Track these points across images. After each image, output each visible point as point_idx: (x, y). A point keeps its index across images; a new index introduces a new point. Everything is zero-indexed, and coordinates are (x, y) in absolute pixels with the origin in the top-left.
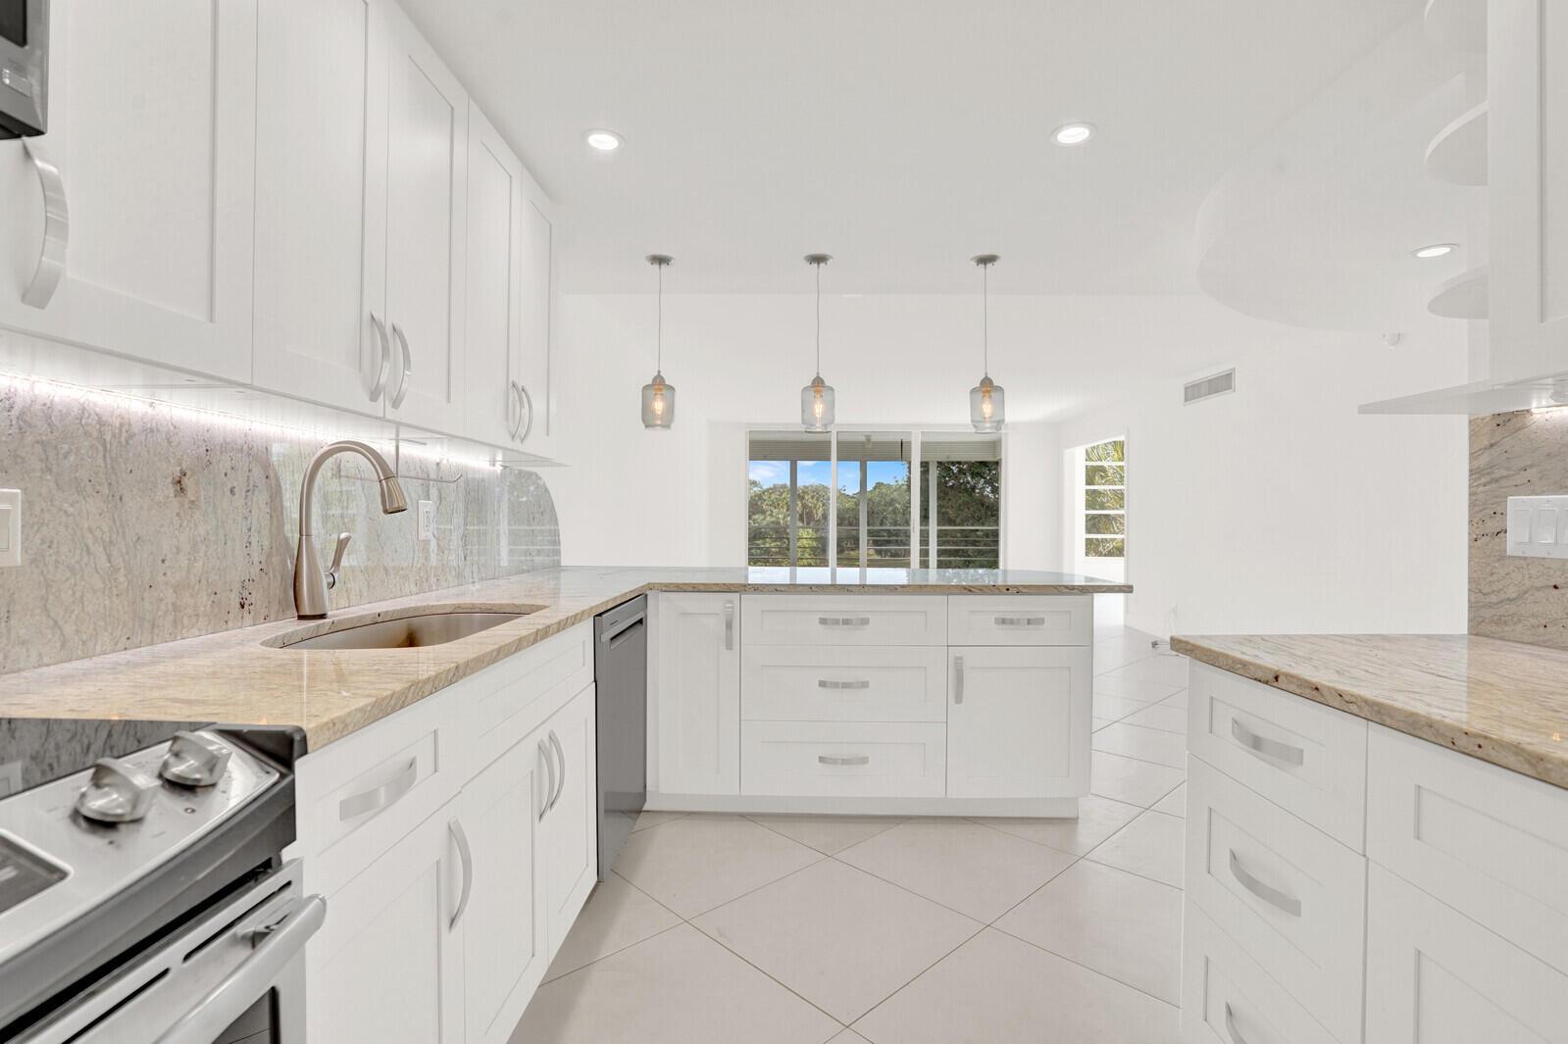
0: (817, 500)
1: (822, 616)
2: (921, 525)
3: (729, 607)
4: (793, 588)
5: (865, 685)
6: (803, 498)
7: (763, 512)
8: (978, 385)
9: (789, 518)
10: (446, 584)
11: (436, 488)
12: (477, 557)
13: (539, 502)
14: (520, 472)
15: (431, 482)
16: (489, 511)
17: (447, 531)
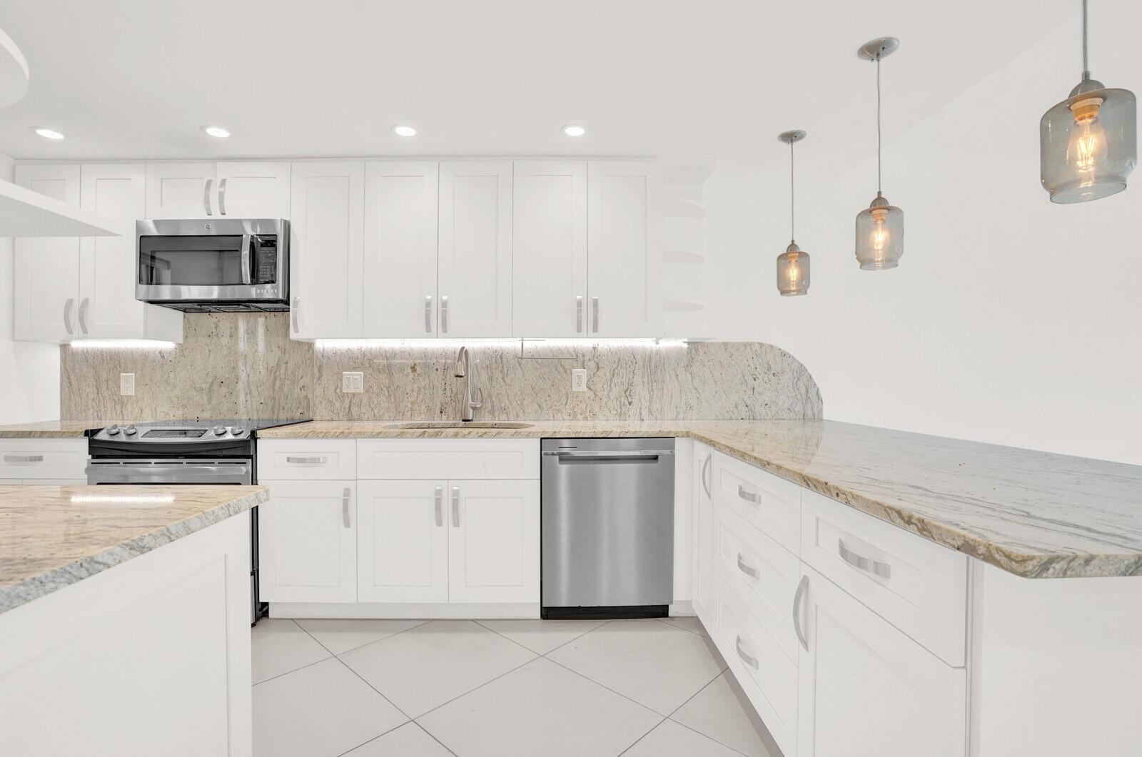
10: (604, 418)
11: (593, 362)
12: (649, 404)
13: (766, 366)
14: (725, 344)
15: (587, 358)
16: (667, 374)
17: (605, 387)
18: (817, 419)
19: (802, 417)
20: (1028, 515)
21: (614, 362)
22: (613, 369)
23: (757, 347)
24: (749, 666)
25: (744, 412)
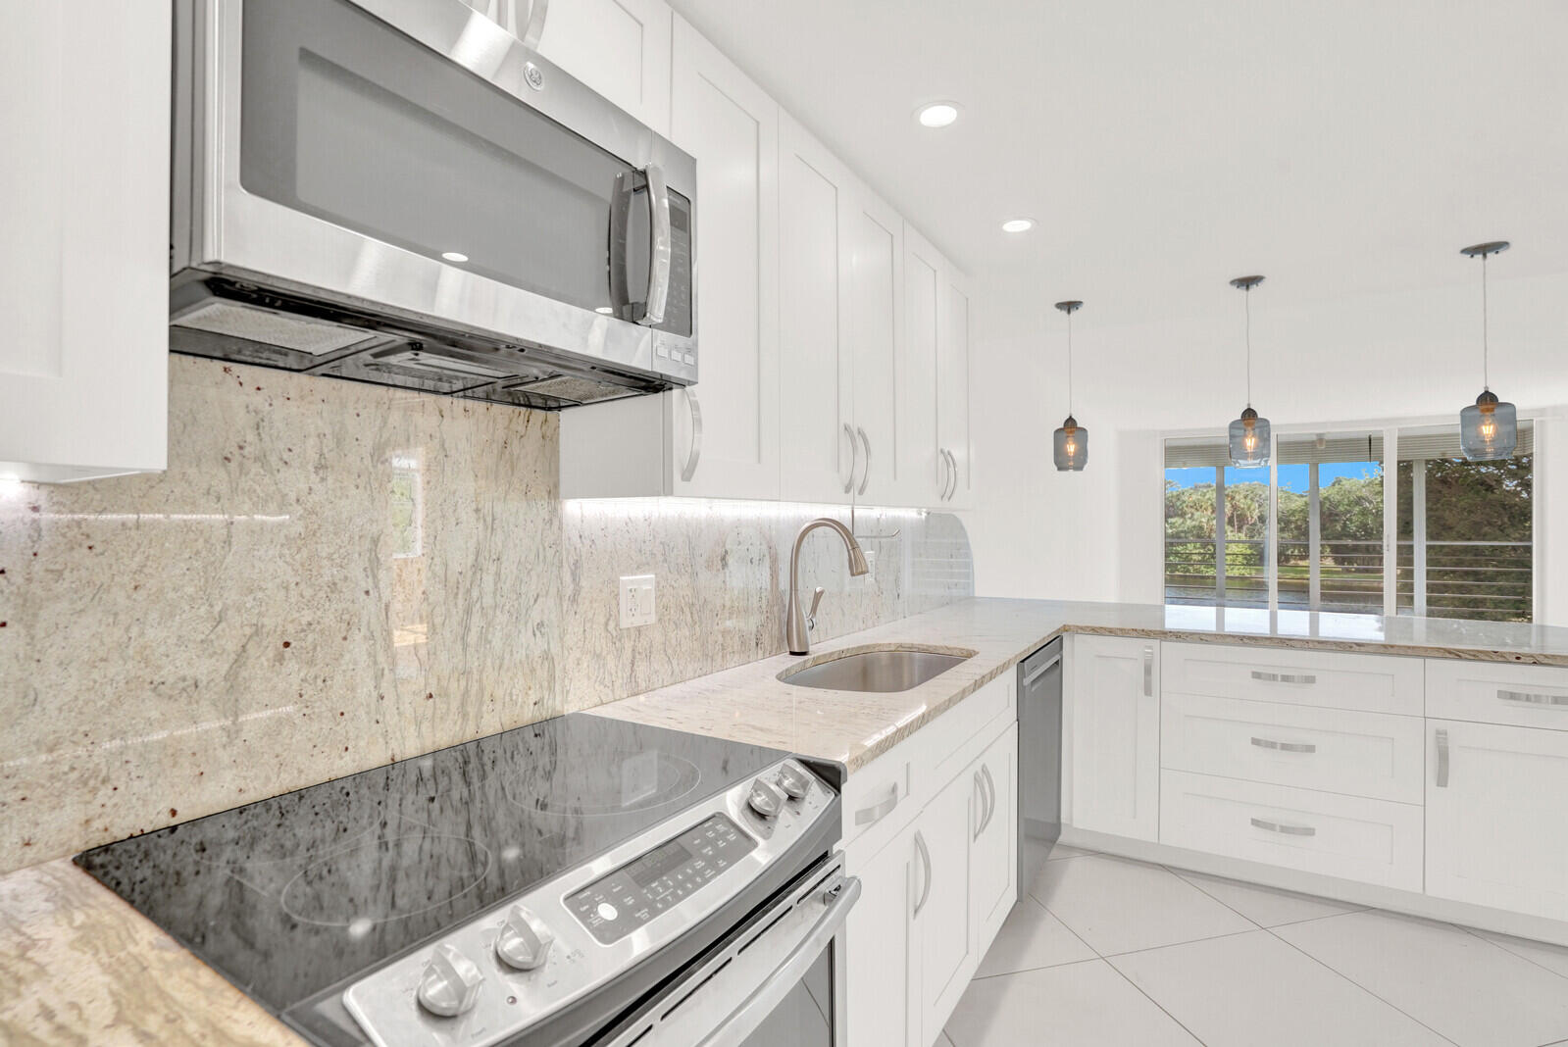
0: (1252, 499)
1: (1255, 670)
2: (1398, 539)
3: (1148, 653)
4: (1220, 638)
5: (1310, 749)
6: (1233, 498)
7: (1183, 515)
8: (1474, 403)
9: (1214, 522)
10: (885, 620)
11: (877, 540)
13: (955, 541)
16: (916, 554)
17: (885, 576)
22: (889, 548)
23: (952, 519)
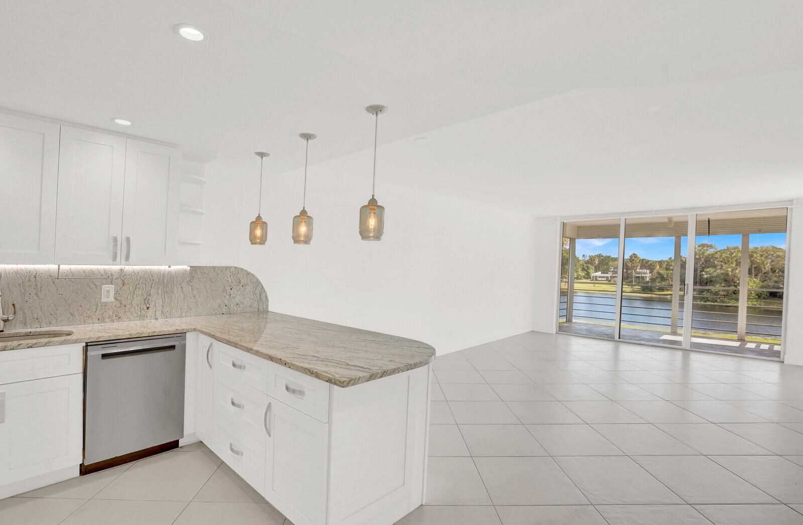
1: (233, 360)
5: (243, 407)
10: (128, 320)
11: (119, 280)
12: (161, 308)
13: (238, 281)
14: (214, 267)
15: (115, 277)
16: (175, 287)
17: (129, 298)
18: (266, 312)
19: (257, 310)
20: (348, 364)
21: (137, 280)
22: (136, 284)
23: (233, 268)
24: (237, 456)
25: (224, 310)
